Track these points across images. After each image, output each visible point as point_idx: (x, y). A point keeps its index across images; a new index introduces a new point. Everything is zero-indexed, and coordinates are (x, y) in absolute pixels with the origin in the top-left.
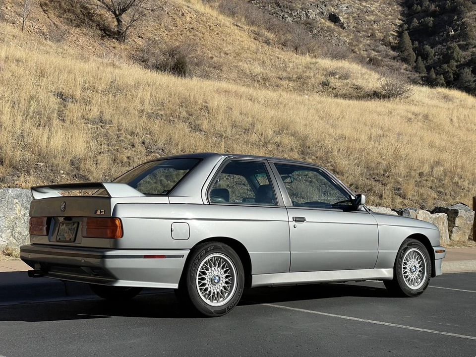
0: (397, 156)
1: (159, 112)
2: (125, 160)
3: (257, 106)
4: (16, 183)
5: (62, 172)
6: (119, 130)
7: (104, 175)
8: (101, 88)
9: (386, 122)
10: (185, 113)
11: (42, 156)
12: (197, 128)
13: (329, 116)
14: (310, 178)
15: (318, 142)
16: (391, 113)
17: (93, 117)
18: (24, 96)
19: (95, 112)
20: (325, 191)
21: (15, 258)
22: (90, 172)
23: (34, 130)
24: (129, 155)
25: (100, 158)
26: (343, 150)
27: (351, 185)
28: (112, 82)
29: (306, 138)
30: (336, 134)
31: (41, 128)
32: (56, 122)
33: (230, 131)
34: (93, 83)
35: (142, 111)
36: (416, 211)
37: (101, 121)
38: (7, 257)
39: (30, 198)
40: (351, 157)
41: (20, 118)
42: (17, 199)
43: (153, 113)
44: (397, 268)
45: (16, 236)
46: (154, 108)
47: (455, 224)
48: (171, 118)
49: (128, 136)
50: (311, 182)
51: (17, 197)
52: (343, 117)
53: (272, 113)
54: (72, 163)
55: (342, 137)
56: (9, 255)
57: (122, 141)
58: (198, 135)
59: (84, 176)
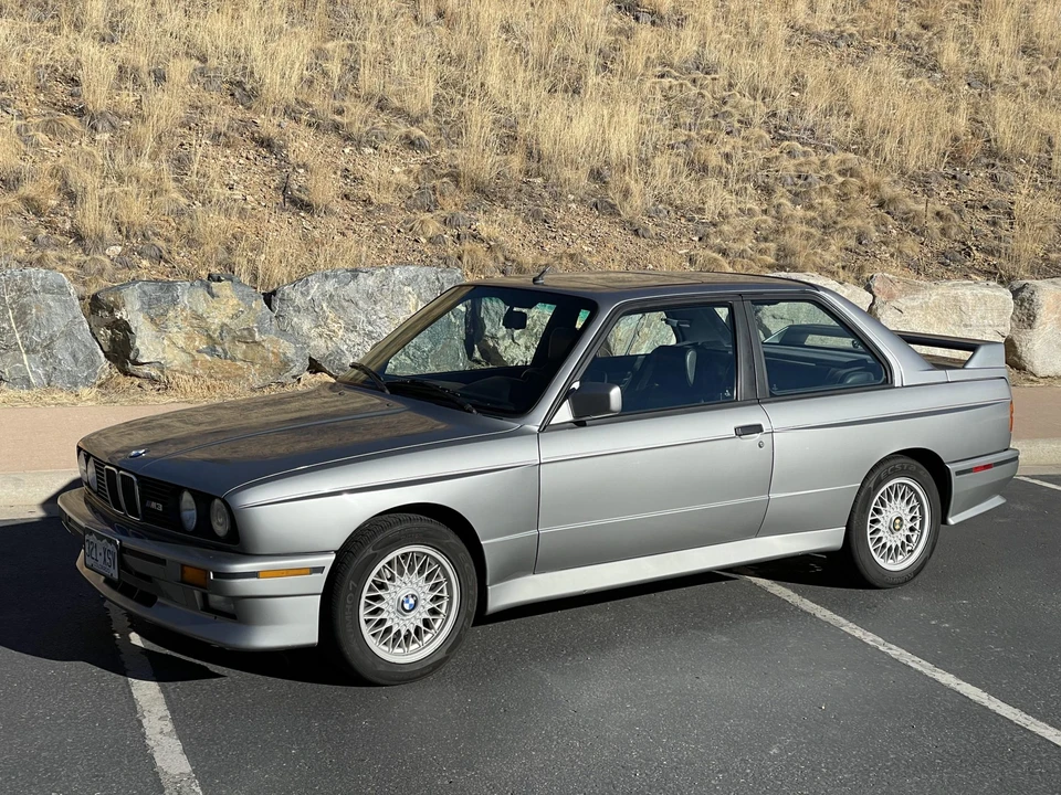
1: (848, 26)
5: (571, 197)
6: (730, 86)
7: (658, 199)
10: (913, 24)
17: (683, 57)
19: (689, 46)
22: (626, 193)
24: (728, 149)
37: (700, 66)
39: (434, 283)
42: (409, 285)
43: (832, 32)
48: (874, 40)
49: (746, 100)
51: (410, 282)
54: (596, 175)
57: (727, 115)
58: (923, 83)
59: (613, 206)
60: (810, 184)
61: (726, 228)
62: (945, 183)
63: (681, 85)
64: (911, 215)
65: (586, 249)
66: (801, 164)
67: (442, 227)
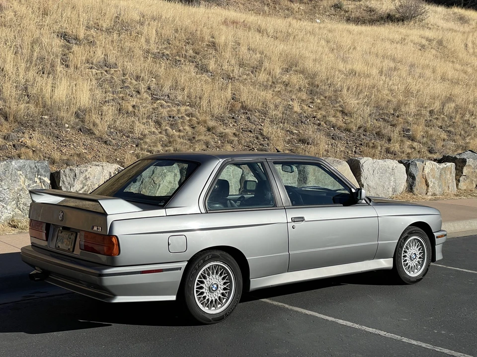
0: (408, 92)
1: (165, 51)
2: (131, 109)
3: (266, 39)
4: (21, 141)
5: (67, 126)
6: (124, 75)
7: (109, 127)
8: (105, 26)
9: (399, 51)
10: (191, 51)
11: (46, 108)
12: (203, 69)
13: (340, 47)
14: (319, 120)
15: (327, 79)
16: (405, 39)
17: (98, 60)
18: (28, 40)
19: (99, 55)
20: (333, 135)
21: (20, 231)
22: (95, 124)
23: (39, 79)
24: (134, 104)
25: (105, 108)
26: (353, 88)
27: (360, 128)
28: (117, 17)
29: (315, 75)
30: (346, 69)
31: (45, 76)
32: (59, 68)
33: (237, 71)
34: (97, 19)
35: (148, 52)
36: (423, 163)
37: (106, 65)
38: (13, 229)
39: (34, 168)
40: (361, 96)
41: (23, 65)
42: (20, 170)
43: (159, 53)
44: (397, 258)
45: (21, 207)
46: (160, 47)
47: (462, 173)
48: (177, 58)
49: (134, 82)
50: (319, 125)
51: (21, 168)
52: (355, 48)
53: (281, 47)
54: (77, 115)
55: (353, 73)
56: (15, 227)
57: (127, 87)
58: (205, 77)
59: (89, 130)
60: (176, 120)
61: (148, 140)
62: (231, 120)
63: (102, 73)
64: (224, 134)
65: (84, 151)
66: (169, 111)
67: (4, 141)
